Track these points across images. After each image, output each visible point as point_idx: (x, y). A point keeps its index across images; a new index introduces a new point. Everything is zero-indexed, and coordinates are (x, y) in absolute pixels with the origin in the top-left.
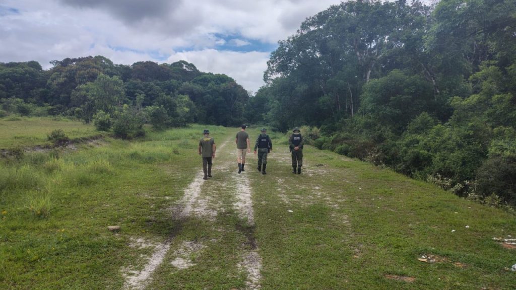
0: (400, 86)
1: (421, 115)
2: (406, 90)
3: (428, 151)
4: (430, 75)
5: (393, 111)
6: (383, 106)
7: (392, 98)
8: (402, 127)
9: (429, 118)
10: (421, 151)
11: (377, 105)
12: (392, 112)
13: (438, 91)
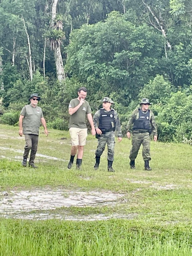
0: (126, 38)
1: (155, 79)
2: (134, 45)
3: (170, 123)
4: (158, 22)
5: (119, 73)
6: (104, 65)
7: (117, 55)
8: (128, 96)
9: (165, 83)
10: (162, 123)
11: (96, 63)
12: (117, 74)
13: (169, 46)
